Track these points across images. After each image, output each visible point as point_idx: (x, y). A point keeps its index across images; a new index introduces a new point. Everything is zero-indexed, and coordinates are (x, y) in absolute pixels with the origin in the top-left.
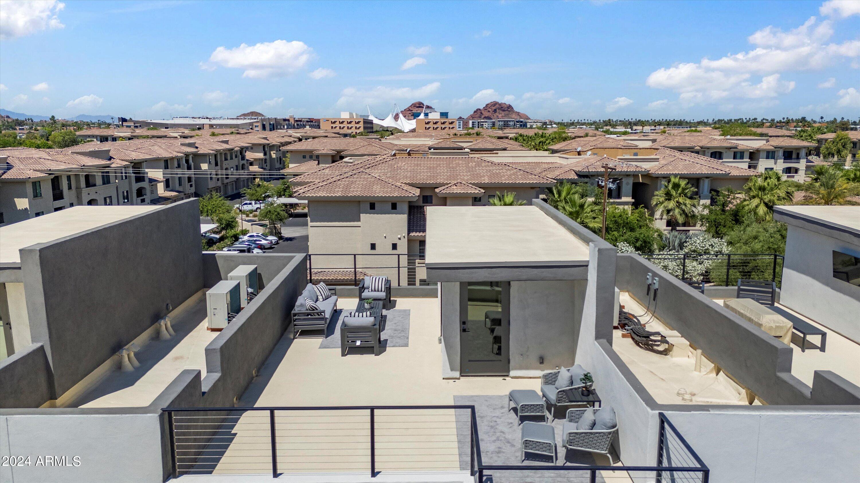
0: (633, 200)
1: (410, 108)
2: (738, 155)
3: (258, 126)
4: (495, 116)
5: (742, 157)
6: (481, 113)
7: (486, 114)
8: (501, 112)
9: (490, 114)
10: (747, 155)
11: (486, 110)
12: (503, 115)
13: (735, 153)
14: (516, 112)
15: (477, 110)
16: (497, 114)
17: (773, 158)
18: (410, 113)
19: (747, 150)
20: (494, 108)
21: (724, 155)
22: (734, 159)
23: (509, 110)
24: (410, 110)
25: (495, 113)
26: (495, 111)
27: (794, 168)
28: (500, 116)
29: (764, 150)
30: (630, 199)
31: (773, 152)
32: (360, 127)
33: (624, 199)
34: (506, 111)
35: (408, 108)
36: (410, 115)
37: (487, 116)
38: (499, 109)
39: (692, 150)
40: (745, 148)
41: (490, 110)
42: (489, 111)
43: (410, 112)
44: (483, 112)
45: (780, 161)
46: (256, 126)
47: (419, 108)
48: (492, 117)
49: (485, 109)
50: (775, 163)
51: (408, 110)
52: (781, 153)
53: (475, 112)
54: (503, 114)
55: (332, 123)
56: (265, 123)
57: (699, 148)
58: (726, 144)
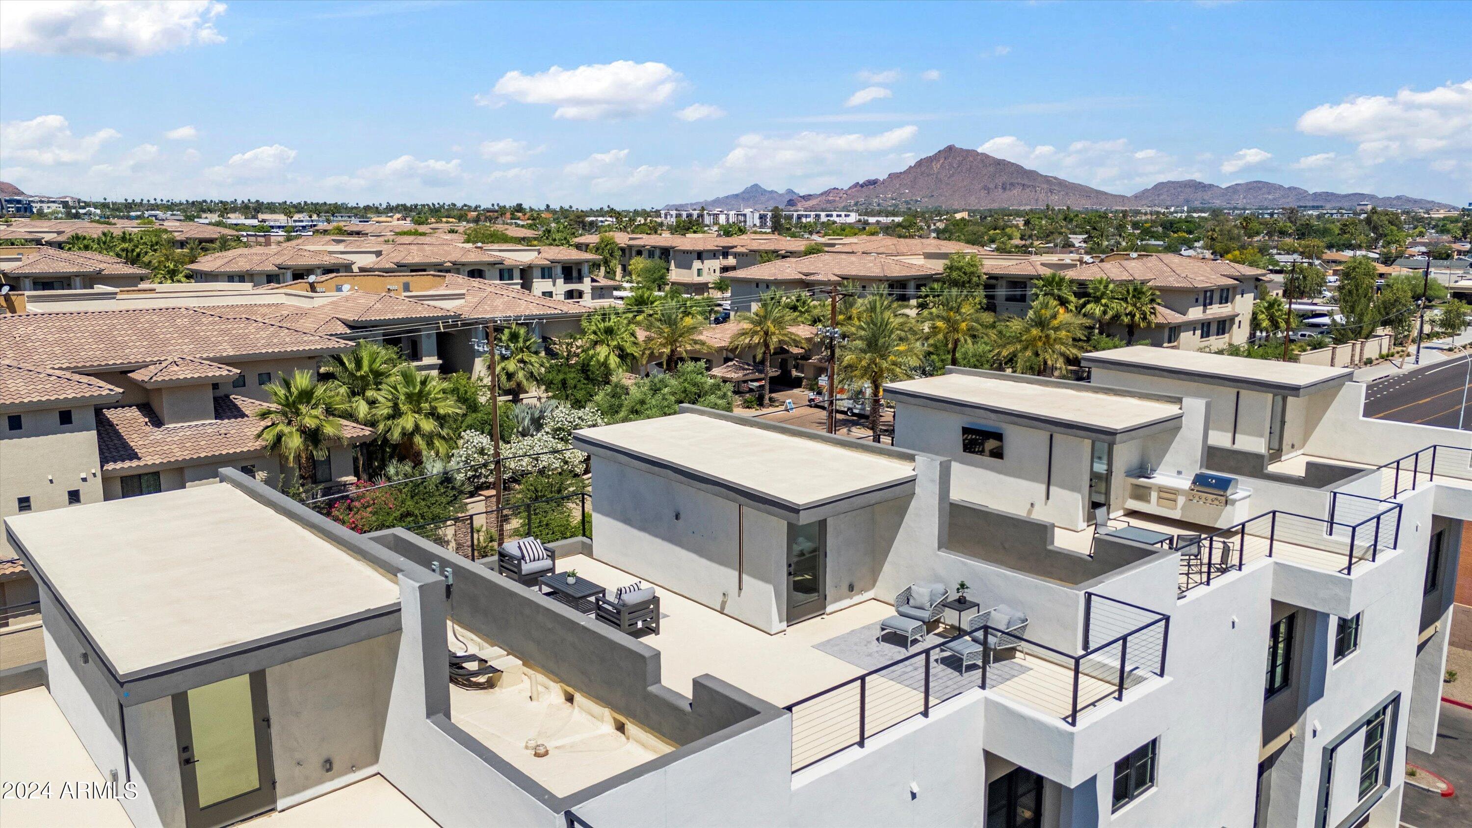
0: (440, 362)
2: (506, 275)
5: (511, 278)
10: (517, 273)
13: (500, 270)
17: (550, 277)
19: (517, 267)
21: (487, 274)
22: (501, 280)
27: (577, 290)
29: (537, 266)
30: (434, 360)
31: (550, 269)
33: (427, 361)
39: (439, 267)
40: (514, 263)
45: (560, 282)
50: (554, 285)
52: (559, 270)
57: (450, 264)
58: (486, 258)
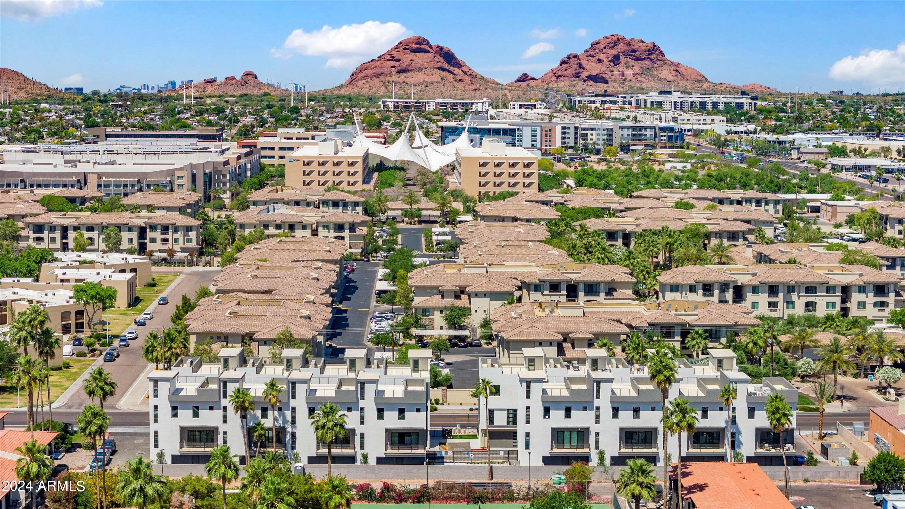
0: (681, 339)
1: (395, 53)
2: (831, 290)
3: (182, 177)
4: (616, 72)
5: (834, 292)
6: (580, 66)
7: (593, 68)
8: (631, 62)
9: (604, 69)
11: (592, 56)
12: (637, 70)
13: (827, 287)
14: (672, 64)
15: (569, 57)
16: (621, 67)
17: (865, 292)
18: (394, 67)
19: (839, 285)
20: (614, 52)
22: (827, 293)
23: (652, 57)
24: (392, 58)
25: (616, 65)
26: (616, 60)
27: (884, 301)
28: (629, 73)
29: (855, 285)
31: (865, 287)
32: (356, 172)
34: (644, 59)
35: (389, 53)
36: (394, 71)
37: (594, 74)
38: (626, 55)
40: (837, 283)
41: (602, 57)
42: (599, 61)
43: (392, 63)
44: (584, 63)
45: (871, 296)
46: (178, 177)
47: (418, 54)
48: (607, 77)
49: (591, 53)
50: (867, 297)
51: (389, 57)
52: (871, 288)
53: (563, 62)
54: (637, 67)
55: (304, 165)
56: (195, 171)
57: (794, 283)
58: (818, 280)
